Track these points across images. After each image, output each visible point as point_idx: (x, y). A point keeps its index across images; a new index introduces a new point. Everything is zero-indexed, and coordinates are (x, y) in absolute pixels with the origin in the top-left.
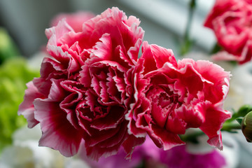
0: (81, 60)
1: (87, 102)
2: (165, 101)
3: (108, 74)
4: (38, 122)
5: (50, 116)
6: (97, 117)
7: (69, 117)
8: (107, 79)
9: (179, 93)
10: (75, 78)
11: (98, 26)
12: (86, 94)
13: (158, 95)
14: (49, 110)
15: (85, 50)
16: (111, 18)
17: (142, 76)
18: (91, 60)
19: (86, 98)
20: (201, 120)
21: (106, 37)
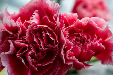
0: (25, 27)
1: (33, 51)
2: (78, 42)
3: (43, 32)
4: (4, 67)
5: (10, 63)
6: (39, 59)
7: (23, 61)
8: (43, 35)
9: (86, 37)
10: (21, 39)
11: (28, 8)
12: (31, 46)
13: (74, 39)
14: (8, 60)
15: (26, 21)
16: (37, 2)
17: (64, 29)
18: (32, 25)
19: (31, 49)
20: (104, 48)
21: (36, 12)
